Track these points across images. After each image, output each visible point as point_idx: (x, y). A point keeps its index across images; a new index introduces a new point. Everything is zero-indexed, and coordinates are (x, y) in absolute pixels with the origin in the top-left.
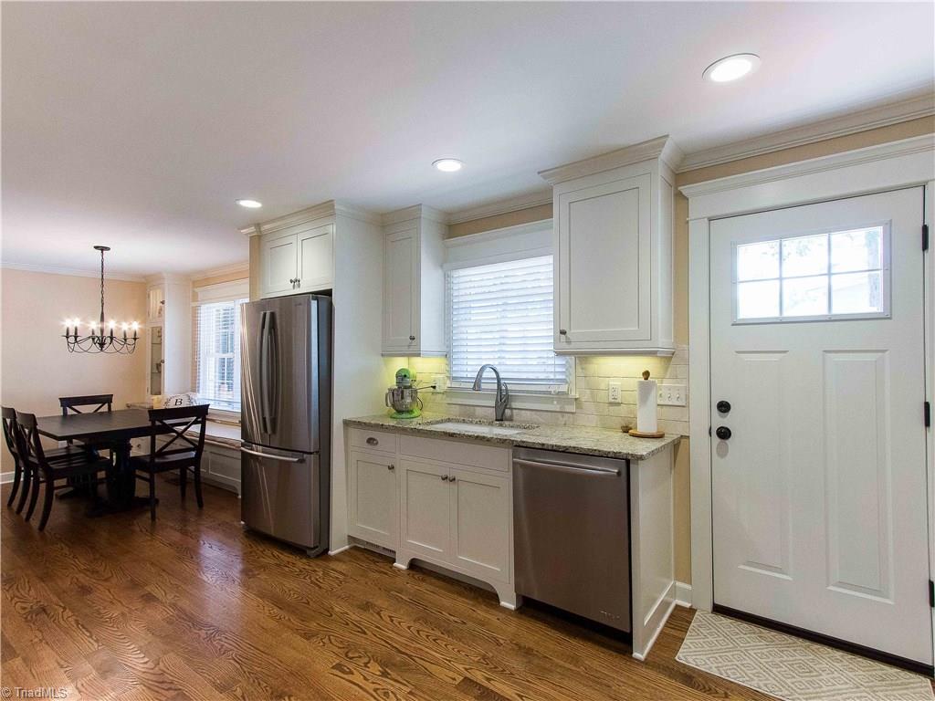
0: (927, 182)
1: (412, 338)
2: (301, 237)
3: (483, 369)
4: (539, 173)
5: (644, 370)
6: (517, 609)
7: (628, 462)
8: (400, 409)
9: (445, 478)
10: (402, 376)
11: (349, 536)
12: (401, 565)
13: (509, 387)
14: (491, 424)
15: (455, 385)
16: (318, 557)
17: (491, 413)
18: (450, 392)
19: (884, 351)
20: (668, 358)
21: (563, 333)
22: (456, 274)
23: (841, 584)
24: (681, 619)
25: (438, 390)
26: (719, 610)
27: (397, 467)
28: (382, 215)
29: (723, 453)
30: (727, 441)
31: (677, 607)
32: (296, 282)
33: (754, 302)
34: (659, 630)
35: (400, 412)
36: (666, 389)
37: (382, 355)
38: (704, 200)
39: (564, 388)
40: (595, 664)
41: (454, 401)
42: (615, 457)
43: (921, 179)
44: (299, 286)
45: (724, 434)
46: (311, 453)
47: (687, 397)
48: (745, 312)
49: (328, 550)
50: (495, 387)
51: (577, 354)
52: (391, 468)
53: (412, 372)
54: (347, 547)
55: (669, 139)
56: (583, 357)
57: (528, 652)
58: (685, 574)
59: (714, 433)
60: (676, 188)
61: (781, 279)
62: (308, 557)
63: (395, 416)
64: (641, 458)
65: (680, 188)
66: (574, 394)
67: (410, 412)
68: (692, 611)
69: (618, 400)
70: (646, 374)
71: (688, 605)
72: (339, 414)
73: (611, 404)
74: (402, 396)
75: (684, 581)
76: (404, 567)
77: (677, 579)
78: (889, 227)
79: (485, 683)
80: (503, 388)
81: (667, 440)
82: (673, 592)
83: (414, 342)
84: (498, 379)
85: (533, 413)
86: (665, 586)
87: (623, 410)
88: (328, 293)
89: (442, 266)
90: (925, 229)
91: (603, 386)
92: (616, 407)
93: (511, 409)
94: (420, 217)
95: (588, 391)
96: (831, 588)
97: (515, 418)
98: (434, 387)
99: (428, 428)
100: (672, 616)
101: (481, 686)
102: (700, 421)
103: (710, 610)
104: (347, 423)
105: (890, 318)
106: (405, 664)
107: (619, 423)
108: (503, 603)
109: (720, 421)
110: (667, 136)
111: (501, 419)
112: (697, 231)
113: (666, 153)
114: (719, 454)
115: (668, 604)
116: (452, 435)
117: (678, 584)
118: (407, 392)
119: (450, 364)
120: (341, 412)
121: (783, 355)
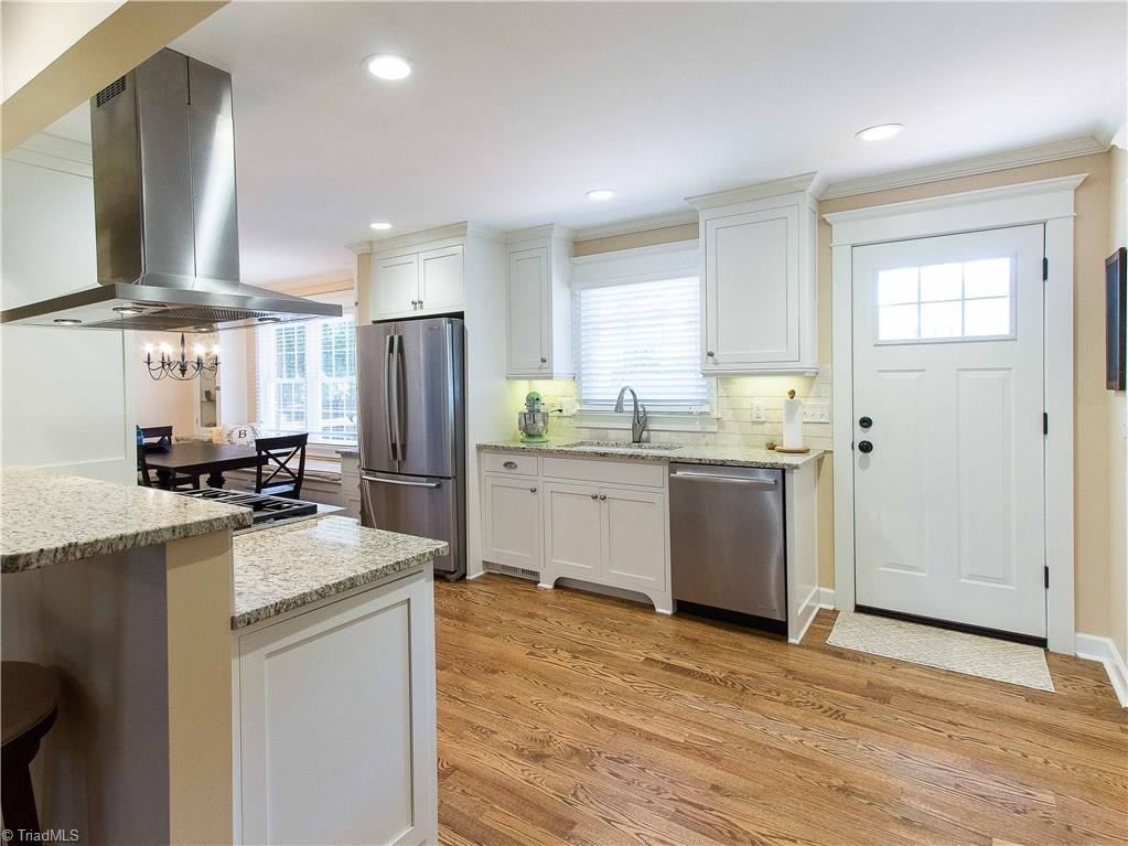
0: (1047, 220)
1: (544, 361)
2: (423, 256)
3: (623, 391)
4: (686, 199)
5: (789, 390)
6: (673, 614)
7: (784, 471)
8: (532, 433)
9: (595, 498)
10: (533, 400)
11: (484, 562)
12: (546, 584)
13: (647, 409)
14: (629, 446)
15: (585, 408)
16: (457, 581)
17: (629, 436)
18: (580, 415)
19: (1009, 369)
20: (813, 377)
21: (711, 354)
22: (584, 294)
23: (971, 577)
24: (827, 618)
25: (564, 413)
26: (860, 609)
27: (540, 490)
28: (508, 233)
29: (864, 466)
30: (869, 454)
31: (821, 609)
32: (417, 303)
33: (894, 324)
34: (808, 625)
35: (529, 436)
36: (810, 406)
37: (507, 378)
38: (847, 227)
39: (705, 408)
40: (757, 648)
41: (584, 424)
42: (772, 467)
43: (1042, 217)
44: (422, 307)
45: (866, 447)
46: (449, 478)
47: (831, 414)
48: (885, 335)
49: (465, 575)
50: (632, 409)
51: (720, 374)
52: (534, 491)
53: (542, 395)
54: (482, 573)
55: (818, 175)
56: (725, 377)
57: (695, 641)
58: (829, 580)
59: (856, 447)
60: (820, 214)
61: (919, 303)
62: (448, 581)
63: (526, 440)
64: (797, 467)
65: (824, 216)
66: (715, 414)
67: (540, 436)
68: (836, 612)
69: (762, 419)
70: (792, 394)
71: (831, 608)
72: (473, 440)
73: (754, 423)
74: (533, 418)
75: (827, 587)
76: (550, 586)
77: (820, 586)
78: (1015, 257)
79: (665, 660)
80: (640, 409)
81: (812, 455)
82: (817, 597)
83: (545, 365)
84: (636, 401)
85: (672, 434)
86: (809, 591)
87: (767, 429)
88: (460, 315)
89: (569, 285)
90: (1045, 261)
91: (745, 405)
92: (761, 426)
93: (648, 430)
94: (550, 237)
95: (731, 412)
96: (962, 580)
97: (652, 440)
98: (561, 411)
99: (574, 449)
100: (817, 615)
101: (663, 663)
102: (843, 437)
103: (853, 609)
104: (480, 448)
105: (1016, 340)
106: (590, 651)
107: (764, 440)
108: (658, 610)
109: (862, 435)
110: (816, 172)
111: (638, 441)
112: (840, 257)
113: (814, 186)
114: (861, 467)
115: (813, 608)
116: (604, 455)
117: (822, 589)
118: (538, 417)
119: (579, 387)
120: (475, 437)
121: (920, 373)
